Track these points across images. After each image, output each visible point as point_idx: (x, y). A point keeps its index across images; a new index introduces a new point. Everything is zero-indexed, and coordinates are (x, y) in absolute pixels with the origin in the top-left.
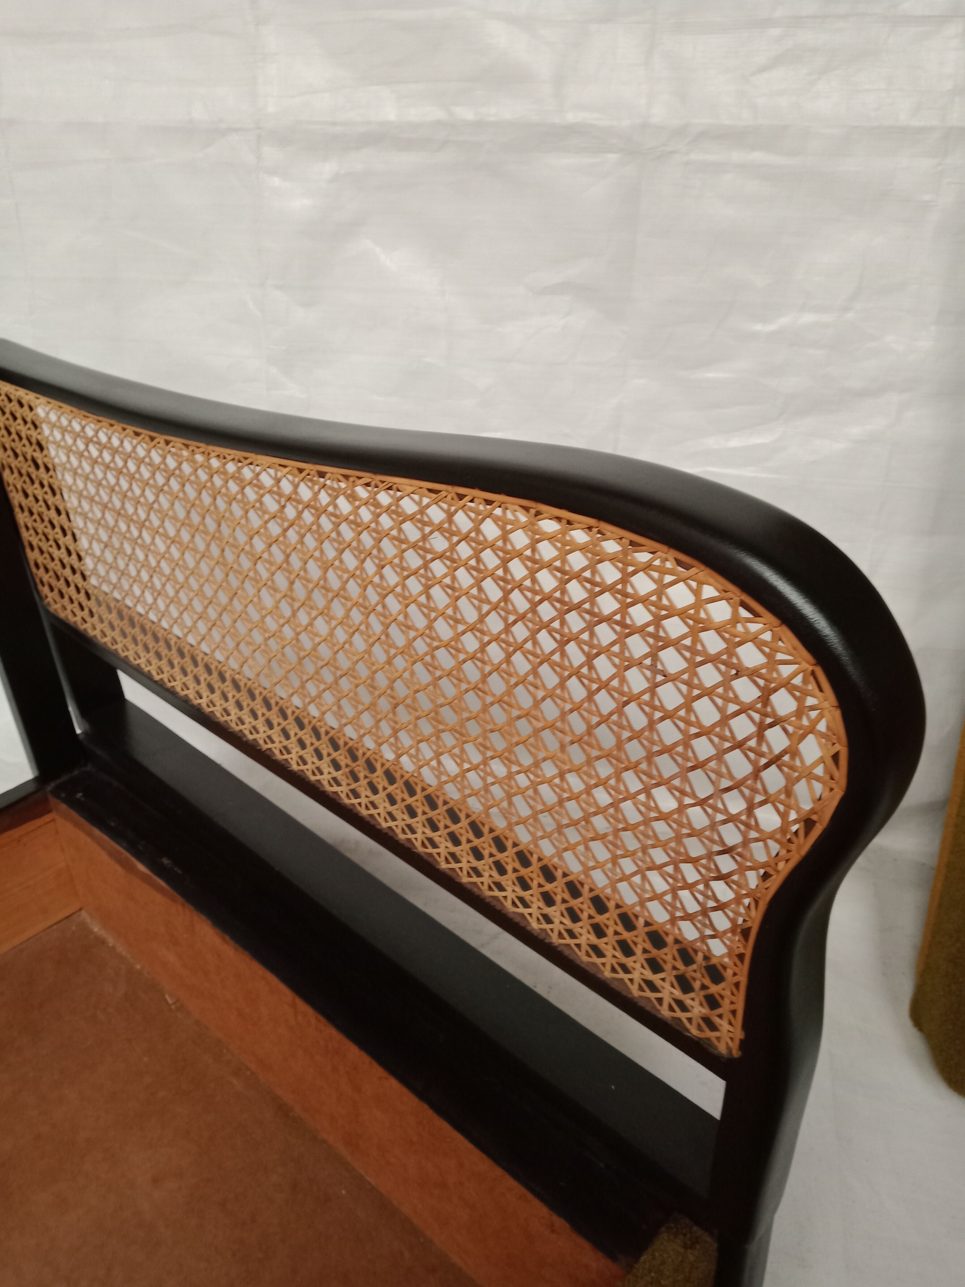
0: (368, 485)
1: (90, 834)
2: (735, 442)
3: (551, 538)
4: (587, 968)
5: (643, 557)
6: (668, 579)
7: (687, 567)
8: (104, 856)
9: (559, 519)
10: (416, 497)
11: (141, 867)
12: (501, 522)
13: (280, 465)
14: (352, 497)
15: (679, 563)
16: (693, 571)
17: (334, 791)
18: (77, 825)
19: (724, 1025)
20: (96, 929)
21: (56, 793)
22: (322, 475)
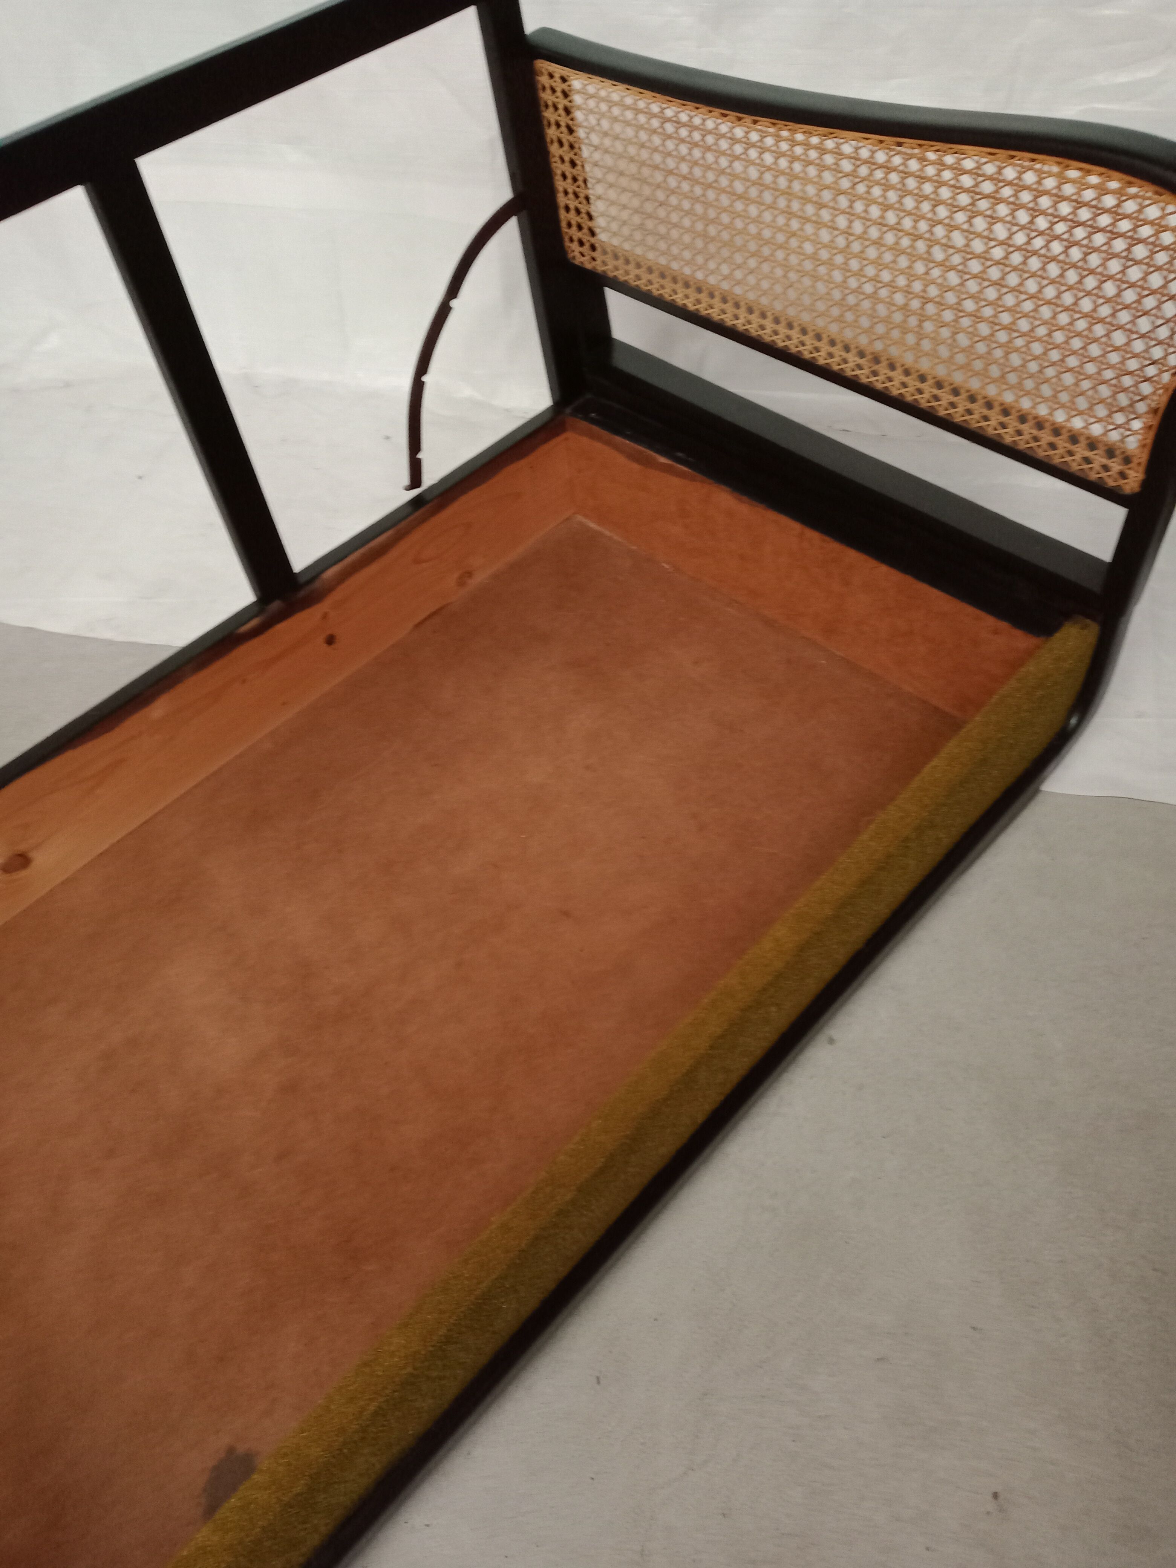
0: (938, 151)
1: (609, 443)
2: (1123, 78)
3: (1073, 181)
4: (1043, 459)
5: (1133, 190)
6: (1147, 202)
7: (1161, 195)
8: (621, 459)
9: (1080, 169)
10: (976, 158)
11: (663, 460)
12: (1039, 172)
13: (864, 138)
14: (922, 159)
15: (1157, 193)
16: (1163, 197)
17: (855, 374)
18: (592, 436)
19: (1132, 474)
20: (592, 525)
21: (577, 412)
22: (900, 144)
